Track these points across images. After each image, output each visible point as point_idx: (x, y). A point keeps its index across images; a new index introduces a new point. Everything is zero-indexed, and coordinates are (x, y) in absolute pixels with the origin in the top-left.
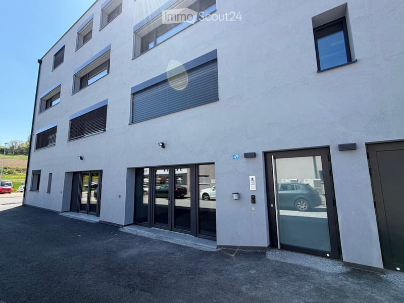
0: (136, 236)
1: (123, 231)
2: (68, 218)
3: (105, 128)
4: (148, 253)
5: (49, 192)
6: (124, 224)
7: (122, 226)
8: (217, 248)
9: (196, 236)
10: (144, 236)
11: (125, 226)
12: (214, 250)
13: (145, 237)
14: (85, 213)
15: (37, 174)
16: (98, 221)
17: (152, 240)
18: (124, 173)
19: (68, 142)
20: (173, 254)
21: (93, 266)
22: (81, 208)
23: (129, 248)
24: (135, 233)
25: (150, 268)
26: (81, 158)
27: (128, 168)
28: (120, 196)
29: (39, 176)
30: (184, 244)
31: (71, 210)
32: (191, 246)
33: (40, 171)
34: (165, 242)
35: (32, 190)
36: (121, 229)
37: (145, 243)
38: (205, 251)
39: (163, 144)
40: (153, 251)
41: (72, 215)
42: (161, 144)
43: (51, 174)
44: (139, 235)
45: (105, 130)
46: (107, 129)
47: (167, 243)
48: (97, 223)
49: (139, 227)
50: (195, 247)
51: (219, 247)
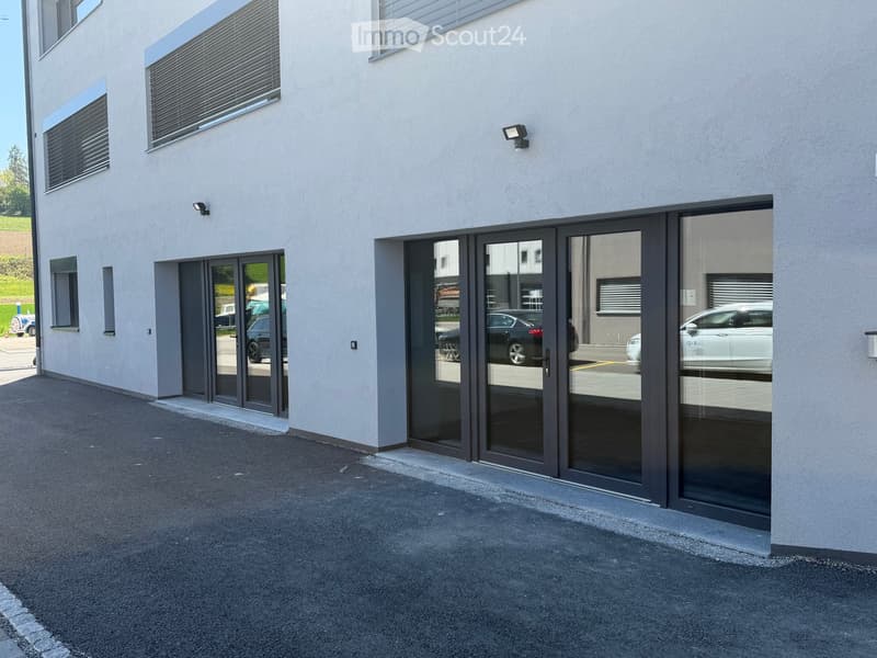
0: (427, 488)
1: (378, 465)
2: (183, 416)
3: (279, 86)
4: (493, 550)
5: (110, 331)
6: (376, 445)
7: (371, 451)
8: (771, 556)
9: (667, 505)
10: (459, 487)
11: (383, 449)
12: (759, 563)
13: (463, 492)
14: (235, 404)
15: (66, 273)
16: (285, 431)
17: (493, 504)
18: (367, 259)
19: (149, 152)
20: (590, 559)
21: (317, 575)
22: (220, 388)
23: (415, 524)
24: (422, 476)
25: (520, 601)
26: (204, 210)
27: (378, 241)
28: (355, 346)
29: (73, 278)
30: (621, 530)
31: (187, 392)
32: (655, 538)
33: (72, 262)
34: (543, 515)
35: (57, 326)
36: (368, 461)
37: (470, 511)
38: (722, 564)
39: (521, 129)
40: (510, 542)
41: (195, 409)
42: (513, 133)
43: (108, 271)
44: (439, 483)
45: (278, 96)
46: (284, 88)
47: (556, 520)
48: (283, 436)
49: (433, 456)
50: (671, 542)
51: (778, 551)
